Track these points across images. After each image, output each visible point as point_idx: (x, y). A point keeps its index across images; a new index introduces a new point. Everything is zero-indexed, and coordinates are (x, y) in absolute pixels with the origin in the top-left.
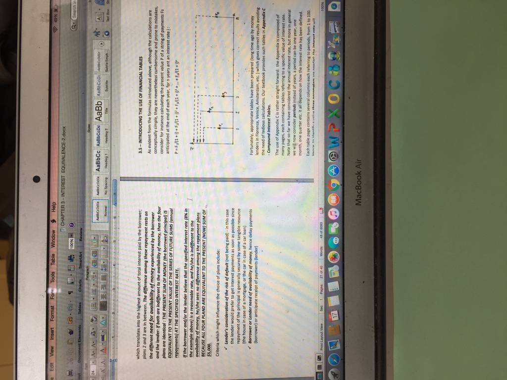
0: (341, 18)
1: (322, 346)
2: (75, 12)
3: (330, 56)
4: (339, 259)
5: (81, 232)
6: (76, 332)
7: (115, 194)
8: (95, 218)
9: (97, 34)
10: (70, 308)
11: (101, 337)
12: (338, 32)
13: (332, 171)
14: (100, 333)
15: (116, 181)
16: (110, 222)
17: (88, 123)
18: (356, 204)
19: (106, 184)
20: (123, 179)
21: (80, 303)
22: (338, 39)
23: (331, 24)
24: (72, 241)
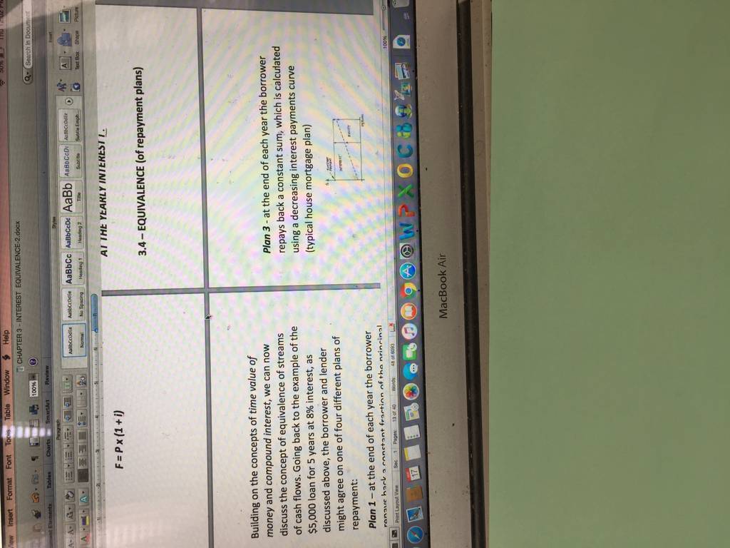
0: (411, 58)
1: (397, 517)
2: (29, 57)
3: (397, 111)
4: (418, 394)
5: (47, 372)
6: (45, 514)
7: (95, 315)
8: (66, 352)
9: (62, 87)
10: (35, 480)
11: (81, 521)
12: (407, 77)
13: (405, 271)
14: (80, 514)
15: (95, 296)
16: (88, 355)
17: (52, 216)
18: (441, 317)
19: (82, 302)
20: (106, 293)
21: (49, 473)
22: (409, 88)
23: (398, 67)
24: (34, 384)
